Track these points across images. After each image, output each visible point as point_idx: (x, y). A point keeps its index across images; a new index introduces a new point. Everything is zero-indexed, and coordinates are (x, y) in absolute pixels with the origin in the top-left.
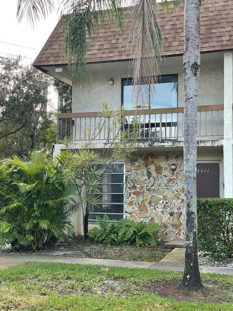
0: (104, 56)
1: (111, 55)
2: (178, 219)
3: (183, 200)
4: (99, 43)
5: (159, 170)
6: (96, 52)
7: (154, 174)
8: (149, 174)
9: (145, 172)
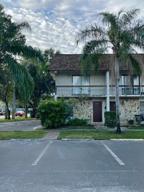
0: (72, 69)
1: (74, 69)
2: (90, 118)
3: (92, 112)
4: (69, 65)
5: (84, 103)
6: (69, 67)
7: (83, 104)
8: (81, 105)
9: (80, 104)
